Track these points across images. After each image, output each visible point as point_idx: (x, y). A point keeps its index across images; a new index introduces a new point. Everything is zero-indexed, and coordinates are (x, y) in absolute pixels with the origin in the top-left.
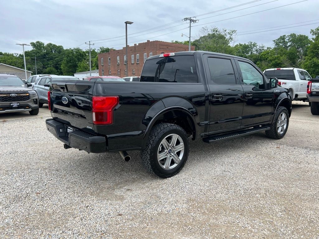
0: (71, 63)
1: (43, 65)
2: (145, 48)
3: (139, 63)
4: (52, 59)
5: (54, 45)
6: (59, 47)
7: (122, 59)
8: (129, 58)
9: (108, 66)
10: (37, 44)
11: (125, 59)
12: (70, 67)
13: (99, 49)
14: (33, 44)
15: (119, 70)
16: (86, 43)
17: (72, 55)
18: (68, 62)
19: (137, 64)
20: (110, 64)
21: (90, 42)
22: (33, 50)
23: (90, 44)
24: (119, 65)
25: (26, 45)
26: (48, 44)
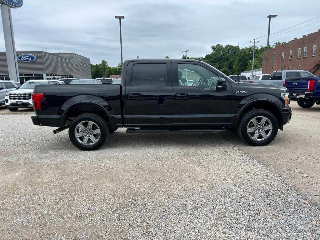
0: (242, 62)
1: (219, 65)
2: (315, 39)
3: (306, 57)
4: (227, 59)
5: (231, 46)
6: (236, 47)
7: (287, 54)
8: (296, 52)
9: (272, 63)
10: (216, 47)
11: (291, 53)
12: (241, 66)
13: (275, 45)
14: (213, 48)
15: (283, 67)
16: (250, 41)
17: (244, 54)
18: (239, 61)
19: (304, 58)
20: (274, 61)
21: (255, 39)
22: (213, 53)
23: (255, 42)
24: (283, 61)
25: (188, 51)
26: (226, 46)
